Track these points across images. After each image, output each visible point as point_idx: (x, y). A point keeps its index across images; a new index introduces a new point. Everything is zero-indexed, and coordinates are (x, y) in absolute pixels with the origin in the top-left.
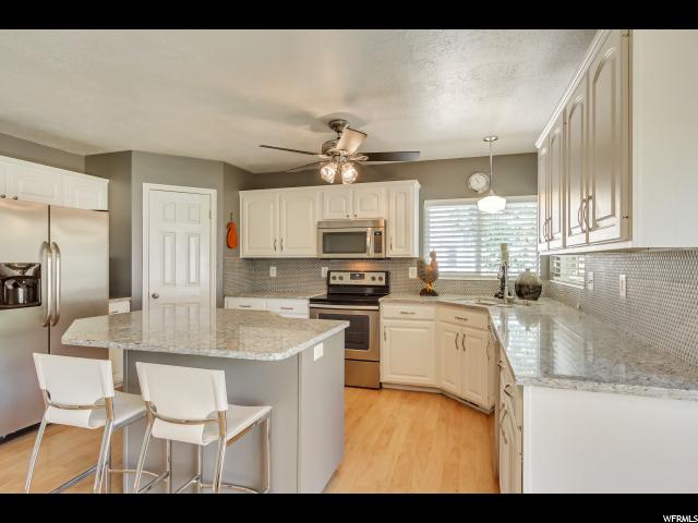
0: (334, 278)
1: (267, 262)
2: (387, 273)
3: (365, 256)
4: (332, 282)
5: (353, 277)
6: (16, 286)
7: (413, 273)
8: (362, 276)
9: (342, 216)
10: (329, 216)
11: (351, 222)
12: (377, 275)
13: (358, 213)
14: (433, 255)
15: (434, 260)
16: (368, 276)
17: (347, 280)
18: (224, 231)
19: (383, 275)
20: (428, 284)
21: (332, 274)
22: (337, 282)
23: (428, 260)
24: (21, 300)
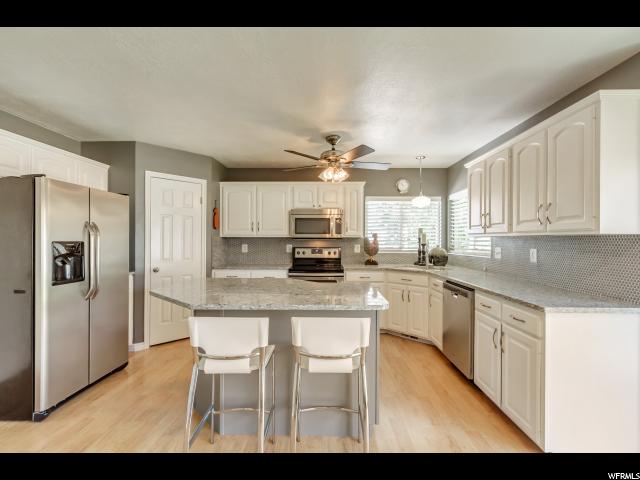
0: (298, 253)
1: (240, 240)
3: (327, 236)
4: (297, 256)
5: (313, 252)
6: (64, 263)
7: (358, 249)
8: (320, 252)
9: (310, 206)
10: (298, 205)
11: (315, 210)
12: (332, 251)
13: (322, 204)
14: (375, 236)
15: (375, 239)
16: (325, 252)
17: (309, 254)
18: (211, 214)
19: (337, 250)
20: (370, 256)
21: (297, 250)
22: (301, 256)
23: (371, 240)
24: (68, 276)
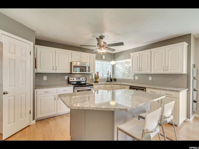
0: (71, 79)
1: (43, 74)
2: (86, 77)
5: (77, 79)
13: (83, 60)
15: (98, 74)
16: (81, 78)
19: (85, 78)
20: (96, 80)
